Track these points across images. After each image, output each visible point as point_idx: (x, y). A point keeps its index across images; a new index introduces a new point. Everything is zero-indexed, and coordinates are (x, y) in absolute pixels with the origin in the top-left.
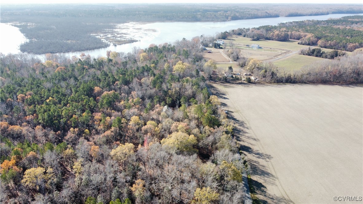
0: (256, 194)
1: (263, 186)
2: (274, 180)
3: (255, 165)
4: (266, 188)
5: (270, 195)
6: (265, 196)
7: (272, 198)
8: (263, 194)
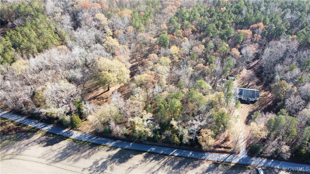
0: (42, 134)
1: (47, 145)
2: (48, 160)
3: (82, 153)
4: (42, 146)
5: (32, 145)
6: (35, 141)
7: (27, 145)
8: (38, 140)
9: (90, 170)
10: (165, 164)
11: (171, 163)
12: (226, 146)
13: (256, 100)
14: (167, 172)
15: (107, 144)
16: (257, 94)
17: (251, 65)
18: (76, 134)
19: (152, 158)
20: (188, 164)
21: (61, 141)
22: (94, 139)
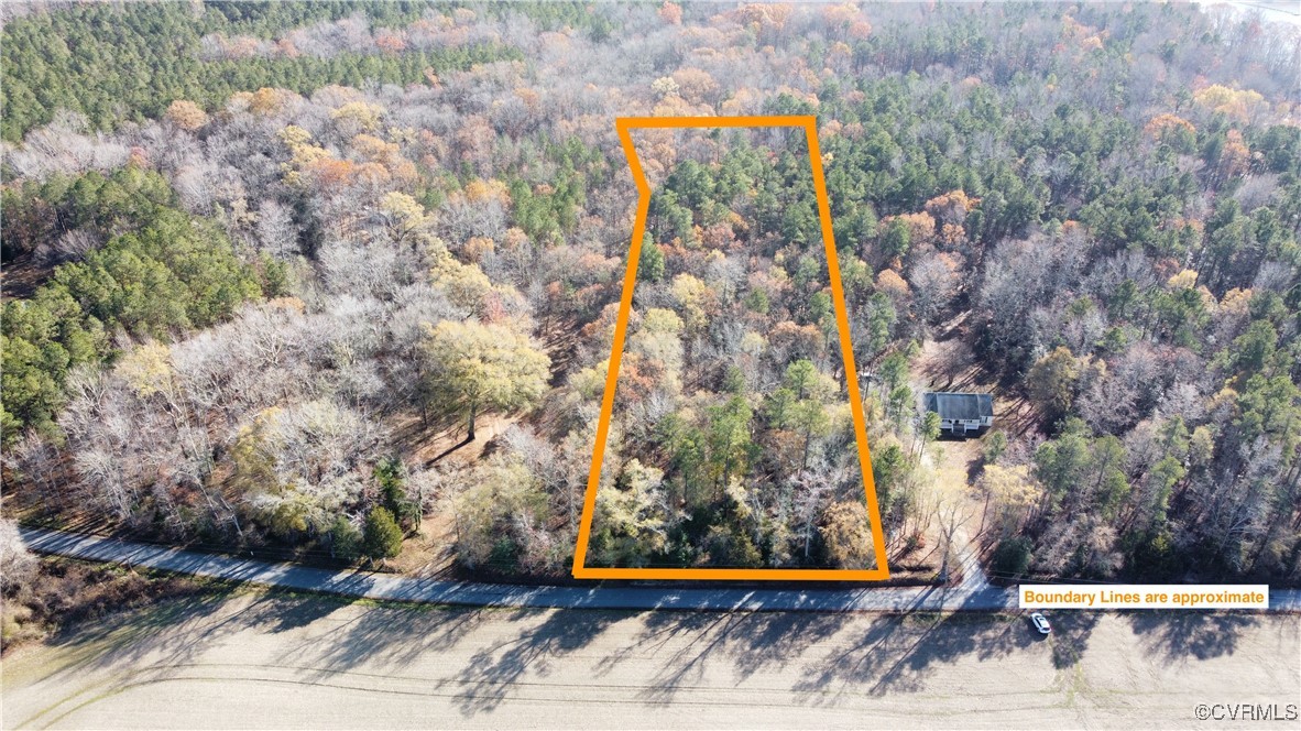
0: (257, 596)
1: (286, 626)
2: (301, 669)
3: (424, 635)
4: (269, 632)
5: (226, 632)
6: (234, 619)
7: (210, 632)
8: (245, 615)
9: (463, 683)
10: (723, 635)
11: (744, 629)
12: (914, 563)
13: (985, 424)
14: (737, 658)
15: (506, 600)
16: (983, 407)
17: (949, 328)
18: (383, 585)
19: (674, 625)
20: (801, 628)
21: (333, 610)
22: (456, 592)
